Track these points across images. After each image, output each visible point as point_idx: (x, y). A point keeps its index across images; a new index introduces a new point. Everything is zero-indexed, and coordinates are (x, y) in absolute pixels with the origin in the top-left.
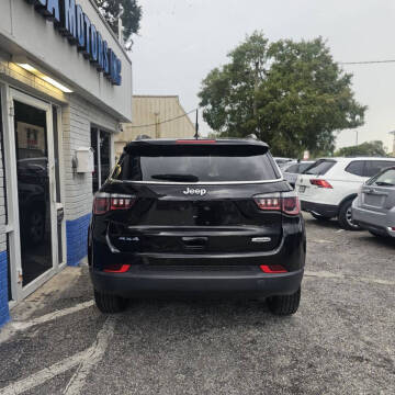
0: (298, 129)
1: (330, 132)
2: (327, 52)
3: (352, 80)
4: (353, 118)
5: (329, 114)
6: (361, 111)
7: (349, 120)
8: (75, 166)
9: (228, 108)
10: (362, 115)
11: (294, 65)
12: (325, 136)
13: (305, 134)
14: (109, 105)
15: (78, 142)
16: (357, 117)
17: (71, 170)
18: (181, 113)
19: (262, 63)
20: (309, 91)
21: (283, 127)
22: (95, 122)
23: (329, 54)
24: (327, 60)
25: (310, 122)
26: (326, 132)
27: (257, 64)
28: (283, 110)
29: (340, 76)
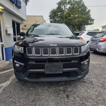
0: (76, 25)
1: (84, 26)
2: (83, 3)
3: (90, 11)
4: (90, 22)
5: (84, 21)
6: (93, 20)
7: (90, 23)
8: (6, 32)
9: (57, 19)
10: (93, 21)
11: (75, 7)
12: (83, 27)
13: (78, 27)
14: (18, 14)
15: (7, 25)
16: (92, 22)
17: (5, 33)
18: (44, 21)
19: (66, 6)
20: (79, 14)
21: (72, 25)
22: (13, 19)
23: (84, 4)
24: (83, 5)
25: (79, 23)
26: (83, 26)
27: (65, 7)
28: (72, 20)
29: (87, 10)
